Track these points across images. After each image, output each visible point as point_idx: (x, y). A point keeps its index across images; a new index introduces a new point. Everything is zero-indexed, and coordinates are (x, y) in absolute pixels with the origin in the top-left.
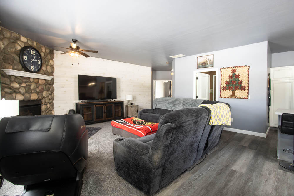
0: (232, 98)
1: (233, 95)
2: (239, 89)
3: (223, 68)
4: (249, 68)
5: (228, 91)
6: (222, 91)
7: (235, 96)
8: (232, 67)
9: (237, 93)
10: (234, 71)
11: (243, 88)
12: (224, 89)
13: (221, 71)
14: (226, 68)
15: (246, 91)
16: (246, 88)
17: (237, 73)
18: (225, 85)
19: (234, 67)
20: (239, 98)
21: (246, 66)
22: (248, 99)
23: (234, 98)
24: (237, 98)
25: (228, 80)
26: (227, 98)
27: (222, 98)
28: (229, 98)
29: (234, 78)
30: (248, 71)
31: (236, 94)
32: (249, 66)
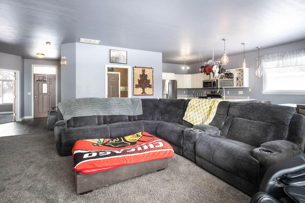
0: (143, 95)
1: (144, 92)
2: (147, 87)
3: (136, 67)
4: (153, 71)
5: (140, 88)
6: (135, 88)
7: (145, 93)
8: (142, 68)
9: (146, 90)
10: (144, 71)
11: (150, 87)
12: (137, 86)
13: (134, 70)
14: (138, 67)
15: (152, 88)
16: (152, 87)
17: (146, 73)
18: (137, 84)
19: (144, 68)
20: (148, 95)
21: (151, 68)
22: (153, 95)
23: (144, 95)
24: (147, 95)
25: (139, 79)
26: (140, 95)
27: (135, 95)
28: (141, 95)
29: (144, 77)
30: (153, 73)
31: (146, 92)
32: (153, 69)
